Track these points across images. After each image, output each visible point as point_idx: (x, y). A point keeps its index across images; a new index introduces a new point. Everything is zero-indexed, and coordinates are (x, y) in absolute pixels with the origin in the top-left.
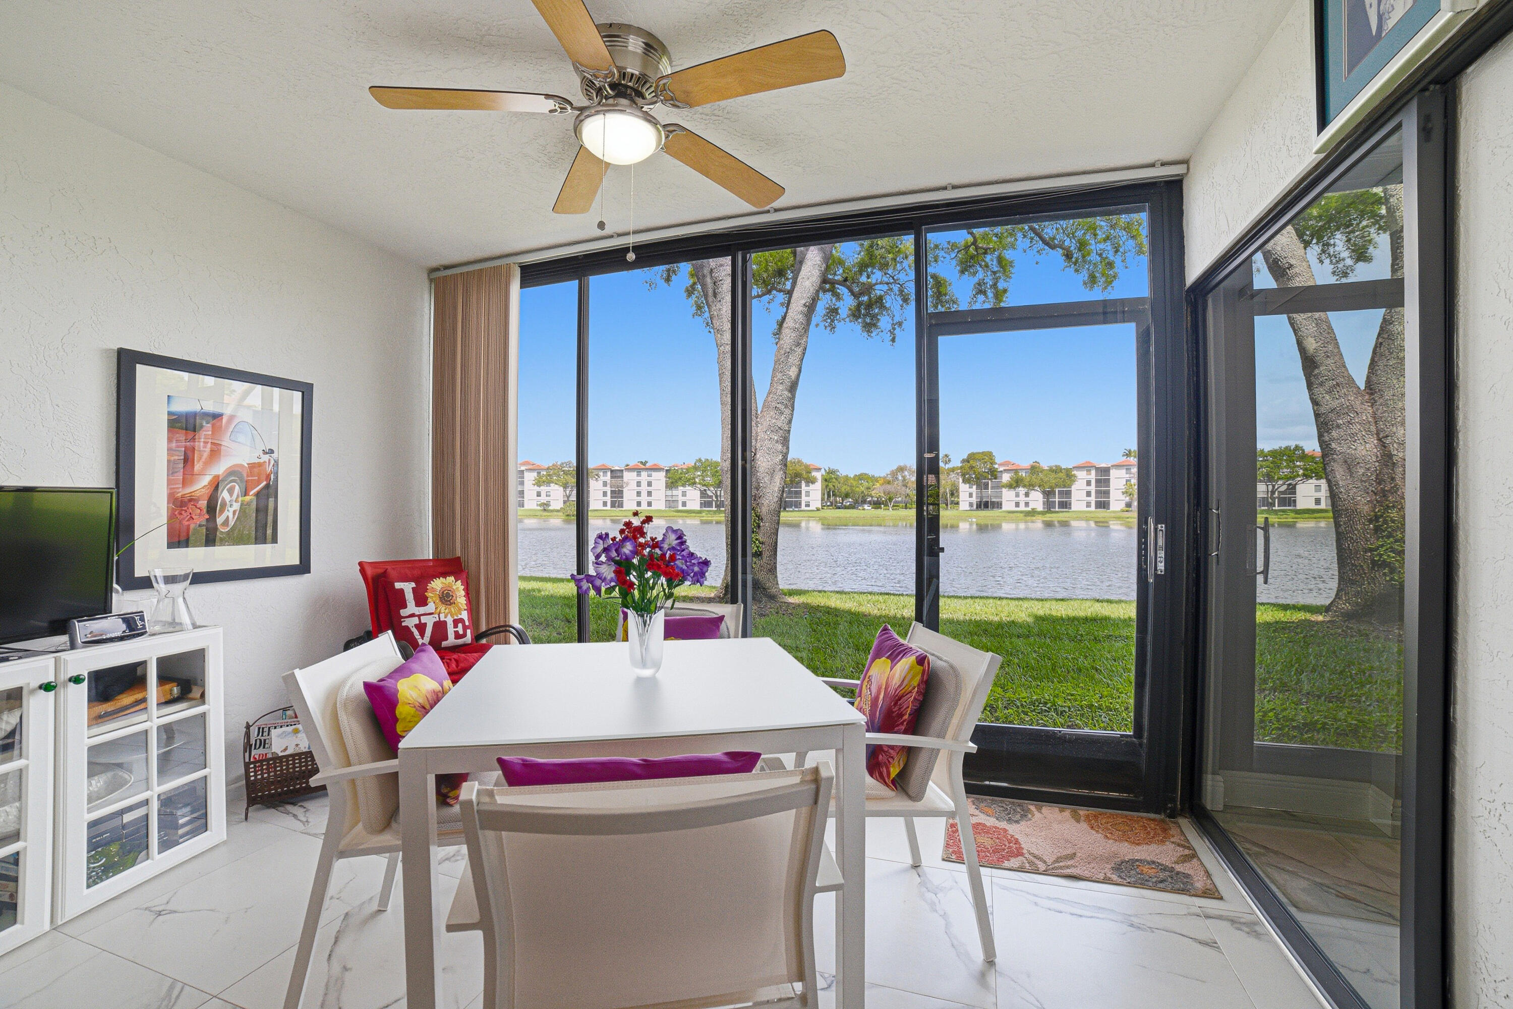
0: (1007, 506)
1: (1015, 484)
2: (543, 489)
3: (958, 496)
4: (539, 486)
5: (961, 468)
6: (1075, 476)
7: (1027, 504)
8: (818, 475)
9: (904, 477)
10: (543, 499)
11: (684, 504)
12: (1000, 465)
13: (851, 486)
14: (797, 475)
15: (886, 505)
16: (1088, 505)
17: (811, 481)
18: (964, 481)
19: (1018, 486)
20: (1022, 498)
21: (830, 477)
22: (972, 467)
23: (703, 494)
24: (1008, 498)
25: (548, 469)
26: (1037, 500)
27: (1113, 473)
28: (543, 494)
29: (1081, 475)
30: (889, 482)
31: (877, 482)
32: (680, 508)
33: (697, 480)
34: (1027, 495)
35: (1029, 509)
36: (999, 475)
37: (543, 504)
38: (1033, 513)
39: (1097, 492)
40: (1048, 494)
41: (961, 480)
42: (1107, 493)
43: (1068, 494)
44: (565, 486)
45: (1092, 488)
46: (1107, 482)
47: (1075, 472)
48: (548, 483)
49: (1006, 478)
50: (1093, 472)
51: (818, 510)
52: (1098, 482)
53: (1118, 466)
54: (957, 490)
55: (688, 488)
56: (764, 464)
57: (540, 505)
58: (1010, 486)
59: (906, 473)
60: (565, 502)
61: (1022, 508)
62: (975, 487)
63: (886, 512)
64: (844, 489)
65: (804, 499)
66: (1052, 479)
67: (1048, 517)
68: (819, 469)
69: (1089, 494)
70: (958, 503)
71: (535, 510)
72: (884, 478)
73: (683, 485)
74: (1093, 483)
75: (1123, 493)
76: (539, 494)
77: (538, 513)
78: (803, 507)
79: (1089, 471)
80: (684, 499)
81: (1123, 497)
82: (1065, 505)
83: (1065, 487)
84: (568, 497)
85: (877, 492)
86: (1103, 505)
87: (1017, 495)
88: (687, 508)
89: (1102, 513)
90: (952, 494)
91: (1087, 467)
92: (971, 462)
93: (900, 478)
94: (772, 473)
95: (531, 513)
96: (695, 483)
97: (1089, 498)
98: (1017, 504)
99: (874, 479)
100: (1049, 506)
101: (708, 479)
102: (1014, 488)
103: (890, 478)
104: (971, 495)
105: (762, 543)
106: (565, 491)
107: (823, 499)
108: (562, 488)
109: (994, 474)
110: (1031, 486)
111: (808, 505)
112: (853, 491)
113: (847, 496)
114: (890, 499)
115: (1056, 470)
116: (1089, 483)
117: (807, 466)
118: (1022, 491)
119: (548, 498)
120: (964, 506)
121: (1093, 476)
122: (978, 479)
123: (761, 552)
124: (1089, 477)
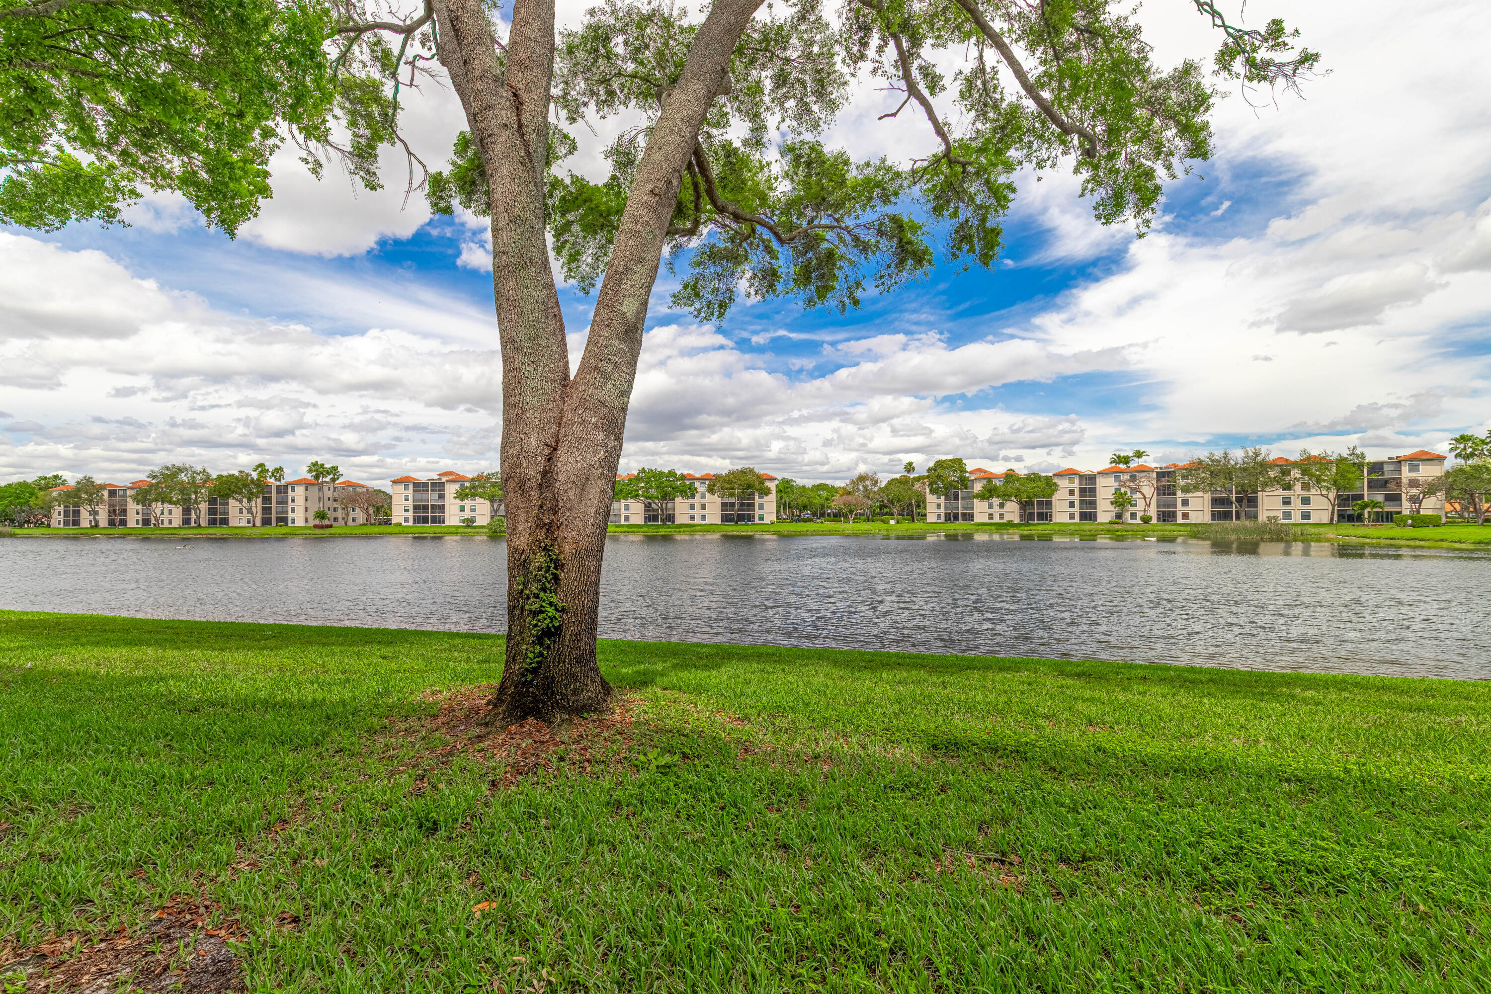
0: (980, 517)
1: (989, 493)
2: (468, 503)
3: (925, 508)
4: (462, 500)
5: (928, 477)
6: (1056, 484)
7: (1002, 516)
8: (772, 485)
9: (865, 487)
10: (468, 514)
11: (627, 518)
12: (972, 472)
13: (809, 498)
14: (749, 486)
15: (846, 516)
16: (1072, 516)
17: (766, 492)
18: (931, 492)
19: (991, 496)
20: (996, 509)
21: (786, 487)
22: (939, 476)
23: (648, 507)
24: (981, 511)
25: (472, 480)
26: (1012, 511)
27: (1101, 482)
28: (468, 509)
29: (1063, 483)
30: (849, 493)
31: (837, 492)
32: (623, 522)
33: (640, 492)
34: (1002, 506)
35: (1004, 521)
36: (969, 484)
37: (465, 520)
38: (1010, 524)
39: (1082, 502)
40: (1025, 505)
41: (928, 490)
42: (1093, 503)
43: (1049, 504)
44: (492, 499)
45: (1076, 497)
46: (1093, 491)
47: (1055, 480)
48: (474, 496)
49: (978, 487)
50: (1077, 481)
51: (773, 523)
52: (1083, 491)
53: (1105, 473)
54: (924, 502)
55: (630, 501)
56: (568, 468)
57: (463, 521)
58: (982, 497)
59: (868, 483)
60: (492, 517)
61: (997, 520)
62: (943, 498)
63: (847, 526)
64: (802, 500)
65: (757, 512)
66: (1029, 487)
67: (1026, 530)
68: (773, 479)
69: (1072, 504)
70: (925, 515)
71: (459, 527)
72: (844, 488)
73: (625, 498)
74: (1077, 492)
75: (1112, 503)
76: (462, 509)
77: (460, 530)
78: (757, 521)
79: (1071, 481)
80: (627, 513)
81: (1112, 508)
82: (1045, 517)
83: (1044, 496)
84: (496, 511)
85: (837, 503)
86: (1088, 516)
87: (991, 506)
88: (631, 522)
89: (1087, 526)
90: (918, 506)
91: (1069, 474)
92: (939, 470)
93: (861, 488)
94: (583, 484)
95: (453, 530)
96: (637, 495)
97: (1072, 509)
98: (991, 516)
99: (833, 490)
100: (1026, 517)
101: (652, 491)
102: (988, 499)
103: (850, 488)
104: (939, 507)
105: (563, 610)
106: (492, 506)
107: (778, 512)
108: (488, 503)
109: (964, 482)
110: (1005, 497)
111: (761, 519)
112: (811, 503)
113: (805, 507)
114: (851, 512)
115: (1034, 478)
116: (1072, 492)
117: (759, 477)
118: (996, 501)
119: (473, 514)
120: (931, 518)
121: (1076, 485)
122: (946, 489)
123: (559, 629)
124: (1071, 486)
